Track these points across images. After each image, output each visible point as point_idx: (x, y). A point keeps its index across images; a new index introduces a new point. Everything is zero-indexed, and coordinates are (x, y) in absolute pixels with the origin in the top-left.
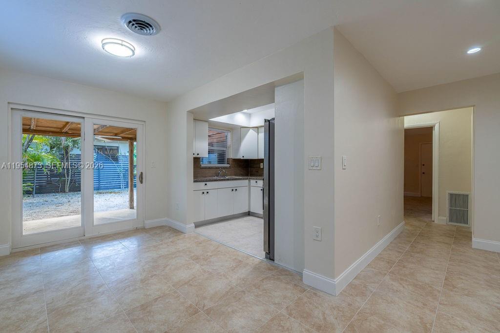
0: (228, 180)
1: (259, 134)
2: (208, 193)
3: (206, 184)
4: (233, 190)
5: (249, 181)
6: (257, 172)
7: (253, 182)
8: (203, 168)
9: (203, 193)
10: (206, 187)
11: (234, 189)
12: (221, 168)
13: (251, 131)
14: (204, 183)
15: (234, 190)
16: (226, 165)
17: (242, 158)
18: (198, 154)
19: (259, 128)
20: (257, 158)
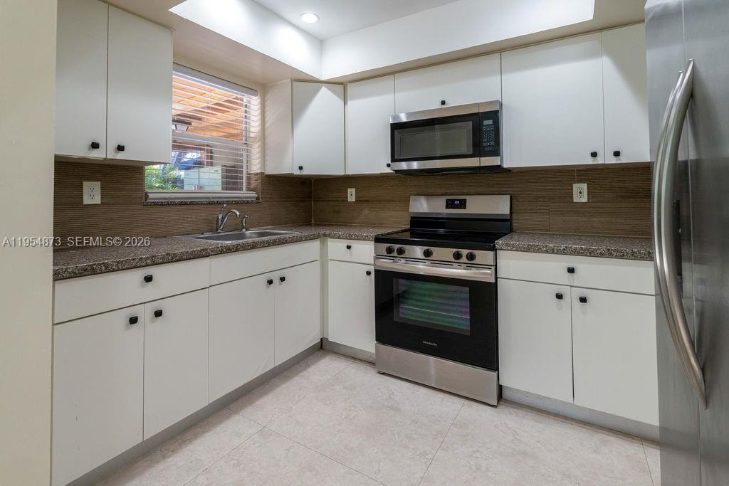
0: (253, 246)
1: (350, 103)
2: (158, 314)
3: (149, 279)
4: (270, 282)
5: (323, 244)
6: (338, 212)
7: (336, 247)
8: (155, 204)
9: (133, 320)
10: (150, 291)
11: (275, 277)
12: (228, 203)
13: (324, 93)
14: (139, 274)
15: (277, 281)
16: (244, 193)
17: (297, 172)
18: (120, 148)
19: (349, 85)
20: (342, 173)
